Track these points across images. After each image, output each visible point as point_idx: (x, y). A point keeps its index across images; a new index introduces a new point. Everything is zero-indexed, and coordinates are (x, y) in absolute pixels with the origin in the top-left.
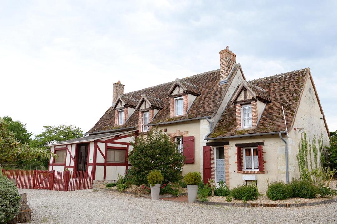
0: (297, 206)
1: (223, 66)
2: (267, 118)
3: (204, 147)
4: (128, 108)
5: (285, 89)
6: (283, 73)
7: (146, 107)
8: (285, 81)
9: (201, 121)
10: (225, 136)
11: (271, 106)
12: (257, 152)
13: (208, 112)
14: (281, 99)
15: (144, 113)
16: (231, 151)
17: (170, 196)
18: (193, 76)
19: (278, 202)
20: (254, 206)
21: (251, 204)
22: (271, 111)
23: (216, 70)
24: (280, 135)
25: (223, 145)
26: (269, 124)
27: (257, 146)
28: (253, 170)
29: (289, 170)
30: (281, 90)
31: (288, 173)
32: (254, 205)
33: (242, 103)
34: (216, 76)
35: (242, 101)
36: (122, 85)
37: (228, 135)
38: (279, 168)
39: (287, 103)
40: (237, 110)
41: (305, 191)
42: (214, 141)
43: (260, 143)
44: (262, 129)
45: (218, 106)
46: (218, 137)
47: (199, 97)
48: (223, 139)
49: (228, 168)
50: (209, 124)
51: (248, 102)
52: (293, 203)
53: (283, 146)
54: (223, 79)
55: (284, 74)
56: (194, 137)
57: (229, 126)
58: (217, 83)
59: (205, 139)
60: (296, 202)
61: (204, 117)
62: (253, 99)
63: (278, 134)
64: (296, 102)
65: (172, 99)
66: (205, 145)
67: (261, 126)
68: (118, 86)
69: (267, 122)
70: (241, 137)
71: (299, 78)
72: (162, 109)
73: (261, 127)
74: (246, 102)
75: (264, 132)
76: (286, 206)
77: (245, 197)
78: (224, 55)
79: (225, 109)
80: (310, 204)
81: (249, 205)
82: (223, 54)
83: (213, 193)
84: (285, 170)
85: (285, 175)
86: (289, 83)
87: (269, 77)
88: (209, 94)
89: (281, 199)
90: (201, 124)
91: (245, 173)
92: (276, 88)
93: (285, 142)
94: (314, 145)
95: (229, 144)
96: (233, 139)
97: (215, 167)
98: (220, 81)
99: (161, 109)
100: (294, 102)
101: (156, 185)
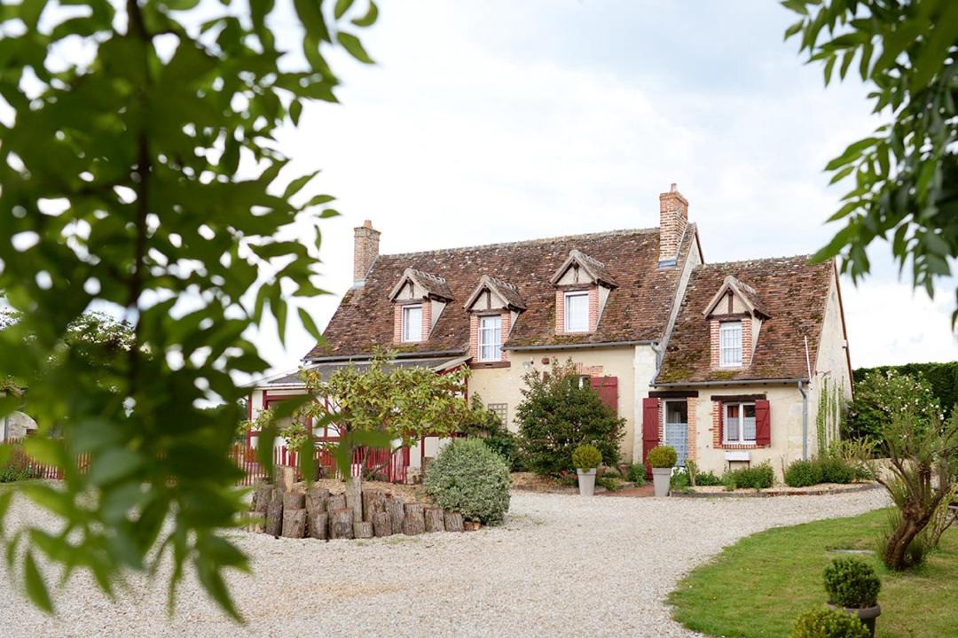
0: (832, 493)
1: (668, 228)
2: (767, 351)
3: (644, 399)
4: (433, 301)
5: (795, 292)
6: (786, 257)
7: (489, 305)
8: (792, 275)
9: (637, 348)
10: (692, 381)
11: (772, 327)
12: (750, 412)
13: (647, 329)
14: (789, 313)
15: (482, 319)
16: (703, 409)
17: (604, 490)
18: (585, 236)
19: (805, 489)
20: (772, 496)
21: (769, 493)
22: (772, 336)
23: (642, 230)
24: (800, 384)
25: (686, 398)
26: (773, 361)
27: (754, 401)
28: (742, 442)
29: (808, 442)
30: (786, 294)
31: (805, 446)
32: (772, 494)
33: (725, 319)
34: (646, 245)
35: (724, 316)
36: (376, 232)
37: (698, 378)
38: (791, 439)
39: (801, 323)
40: (713, 331)
41: (839, 474)
42: (665, 390)
43: (759, 395)
44: (762, 371)
45: (665, 318)
46: (679, 383)
47: (615, 291)
48: (688, 386)
49: (694, 440)
50: (655, 355)
51: (736, 319)
52: (827, 489)
53: (798, 402)
54: (667, 255)
55: (788, 259)
56: (616, 379)
57: (693, 361)
58: (651, 263)
59: (650, 386)
60: (830, 488)
61: (647, 341)
62: (747, 314)
63: (797, 383)
64: (817, 322)
65: (559, 294)
66: (647, 396)
67: (758, 364)
68: (369, 234)
69: (768, 357)
70: (726, 385)
71: (818, 272)
72: (525, 310)
73: (759, 368)
74: (731, 319)
75: (770, 377)
76: (818, 493)
77: (758, 483)
78: (671, 204)
79: (676, 324)
80: (848, 491)
81: (765, 495)
82: (668, 202)
83: (694, 482)
84: (801, 442)
85: (801, 450)
86: (799, 280)
87: (757, 261)
88: (640, 287)
89: (808, 485)
90: (636, 355)
91: (727, 448)
92: (775, 287)
93: (805, 396)
94: (834, 398)
95: (697, 396)
96: (708, 387)
97: (664, 437)
98: (660, 260)
99: (522, 311)
100: (813, 322)
101: (592, 469)
